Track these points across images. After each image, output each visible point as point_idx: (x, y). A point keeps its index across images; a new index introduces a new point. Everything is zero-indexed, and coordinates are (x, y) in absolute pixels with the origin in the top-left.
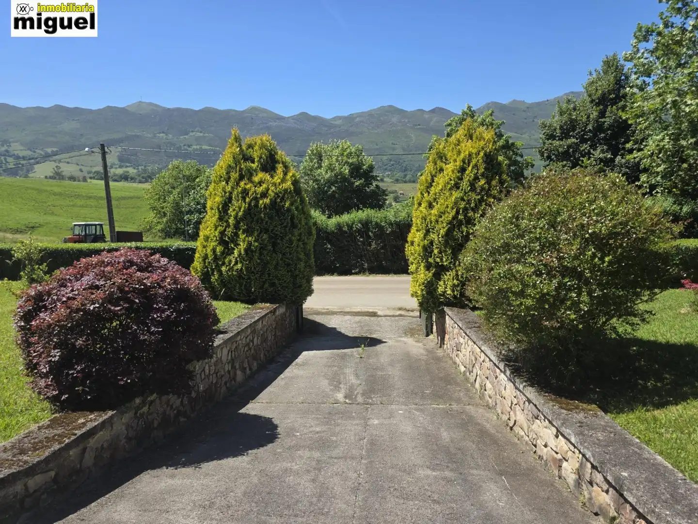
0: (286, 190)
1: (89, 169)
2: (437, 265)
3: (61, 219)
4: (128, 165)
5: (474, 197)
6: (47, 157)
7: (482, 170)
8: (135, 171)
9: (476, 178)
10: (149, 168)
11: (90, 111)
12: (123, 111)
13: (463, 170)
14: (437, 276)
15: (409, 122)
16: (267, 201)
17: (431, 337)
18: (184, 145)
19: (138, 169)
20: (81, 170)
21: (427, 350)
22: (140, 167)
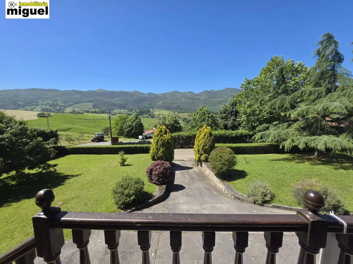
0: (169, 138)
1: (83, 109)
2: (201, 154)
3: (78, 126)
4: (96, 108)
5: (207, 141)
6: (70, 106)
7: (208, 136)
8: (98, 110)
9: (208, 137)
10: (103, 109)
11: (83, 92)
12: (94, 92)
13: (205, 135)
14: (201, 156)
15: (182, 95)
16: (166, 141)
17: (198, 167)
18: (114, 102)
19: (99, 109)
20: (81, 110)
21: (199, 170)
22: (100, 109)
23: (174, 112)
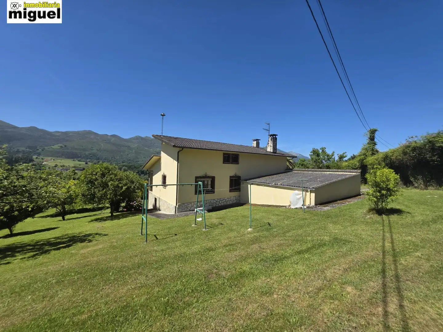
23: (86, 163)
